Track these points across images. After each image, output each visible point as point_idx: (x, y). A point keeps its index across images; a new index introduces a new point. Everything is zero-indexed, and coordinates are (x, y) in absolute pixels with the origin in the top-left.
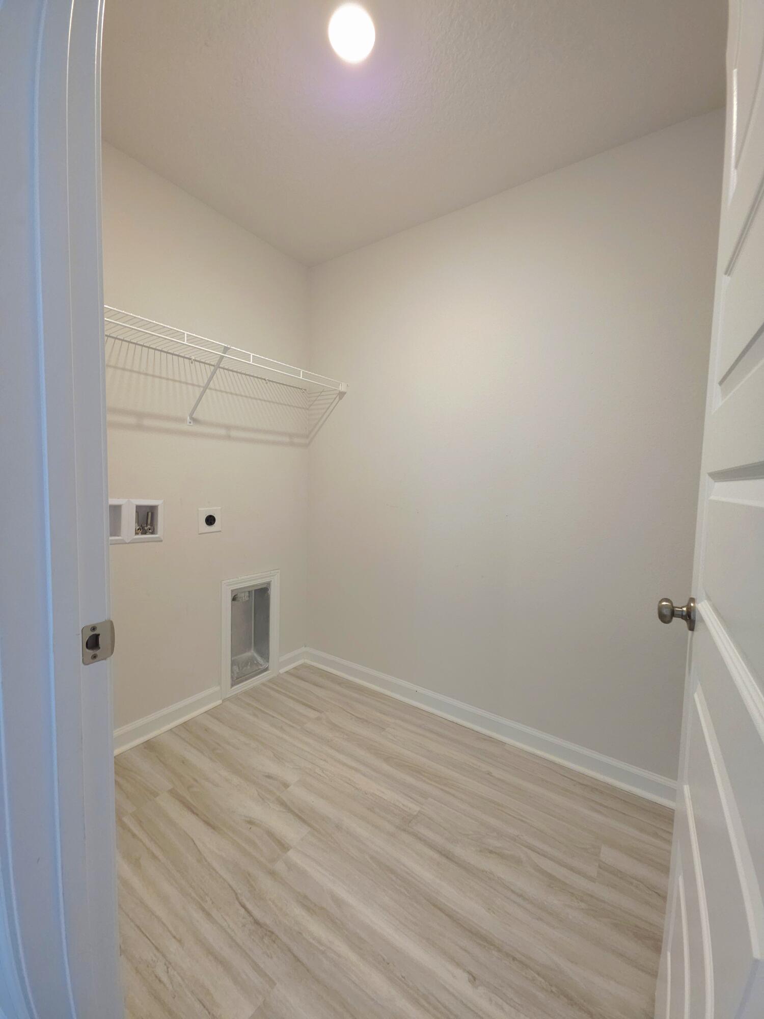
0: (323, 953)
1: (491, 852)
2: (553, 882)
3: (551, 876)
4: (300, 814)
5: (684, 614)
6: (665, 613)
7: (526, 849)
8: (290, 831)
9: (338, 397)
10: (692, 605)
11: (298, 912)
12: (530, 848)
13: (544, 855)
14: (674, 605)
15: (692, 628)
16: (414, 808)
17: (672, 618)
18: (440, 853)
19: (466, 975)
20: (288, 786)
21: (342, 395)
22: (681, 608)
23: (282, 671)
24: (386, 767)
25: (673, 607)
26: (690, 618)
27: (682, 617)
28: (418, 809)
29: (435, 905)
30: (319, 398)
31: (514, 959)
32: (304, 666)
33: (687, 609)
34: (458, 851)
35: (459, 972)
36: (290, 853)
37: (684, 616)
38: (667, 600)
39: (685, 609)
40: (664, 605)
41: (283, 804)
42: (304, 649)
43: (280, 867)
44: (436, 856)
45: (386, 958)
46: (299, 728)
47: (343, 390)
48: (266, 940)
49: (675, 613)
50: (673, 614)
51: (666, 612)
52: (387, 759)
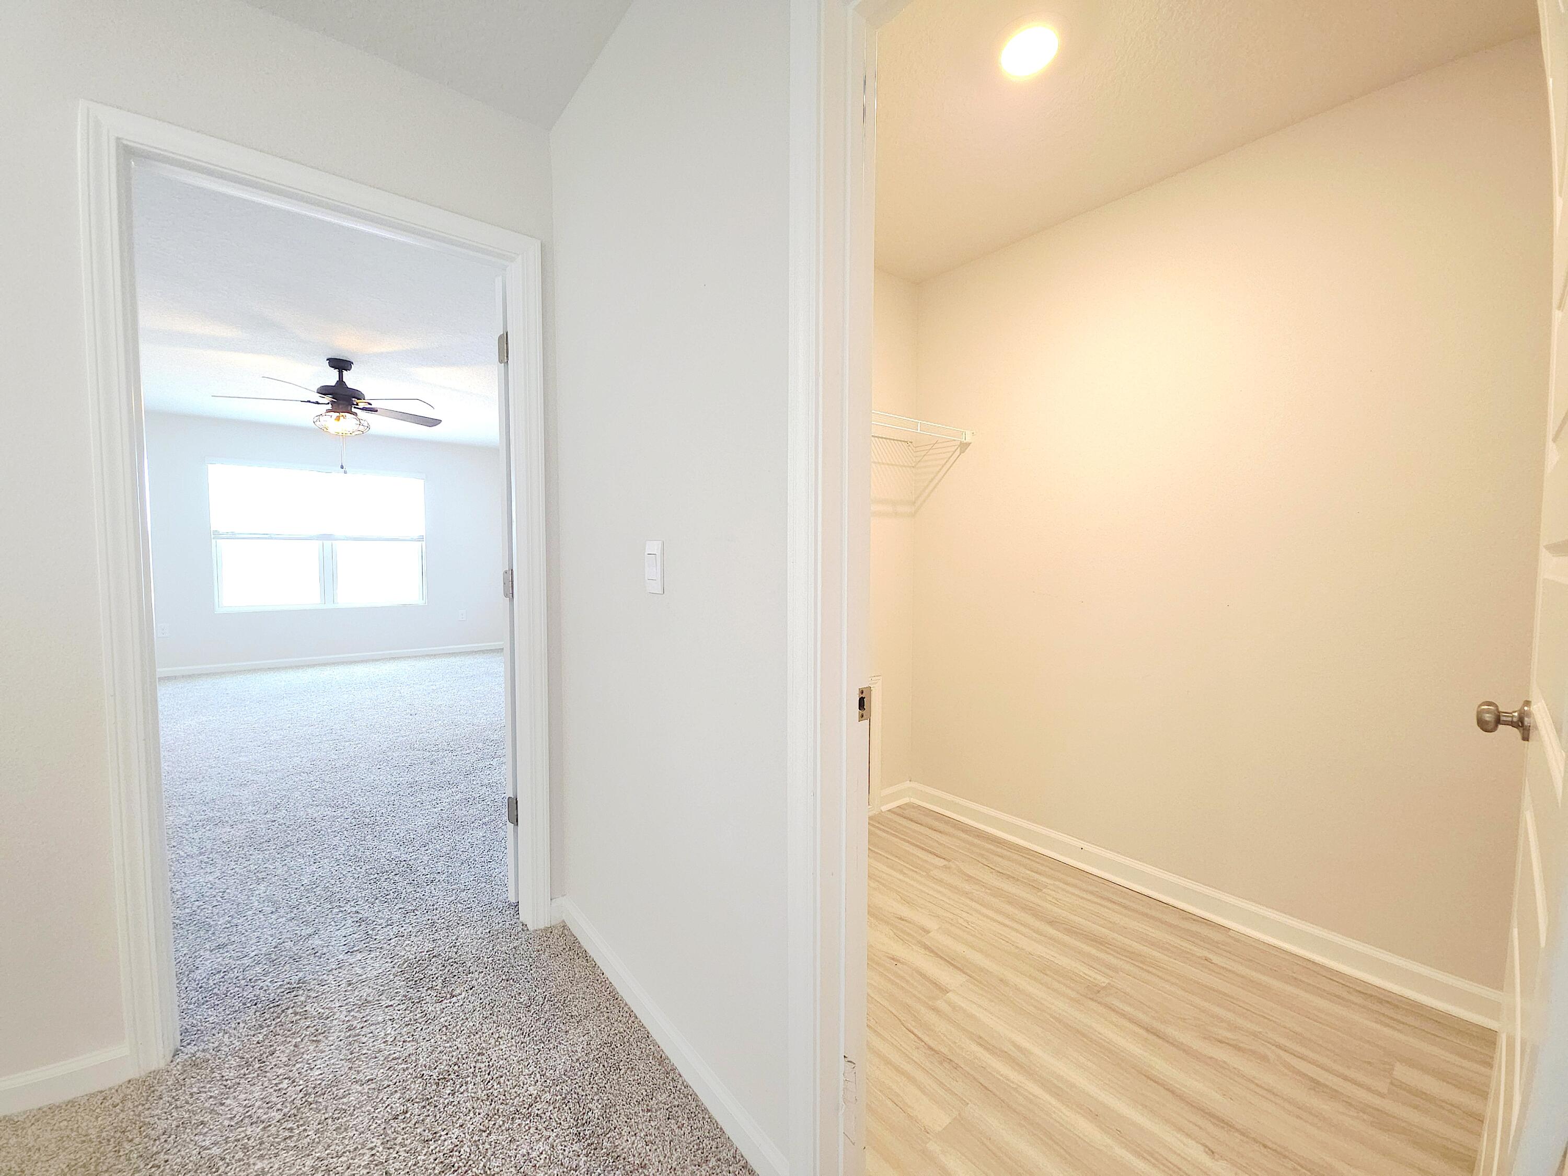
0: (1015, 1089)
1: (1221, 1042)
2: (1316, 1085)
3: (1312, 1080)
4: (952, 962)
5: (1515, 720)
6: (1487, 719)
7: (1274, 1048)
8: (945, 976)
9: (959, 449)
10: (1526, 708)
11: (974, 1047)
12: (1279, 1046)
13: (1302, 1057)
14: (1500, 709)
15: (1526, 738)
16: (1103, 980)
17: (1497, 726)
18: (1147, 1030)
19: (1202, 1148)
20: (928, 932)
21: (964, 446)
22: (1511, 713)
23: (884, 808)
24: (1051, 931)
25: (1499, 712)
26: (1522, 725)
27: (1512, 724)
28: (1107, 981)
29: (1148, 1077)
30: (931, 451)
31: (1265, 1146)
32: (910, 805)
33: (1519, 715)
34: (1171, 1031)
35: (1190, 1142)
36: (950, 995)
37: (1515, 722)
38: (1489, 704)
39: (1516, 714)
40: (1484, 709)
41: (926, 947)
42: (908, 784)
43: (940, 1004)
44: (1142, 1032)
45: (1093, 1110)
46: (924, 874)
47: (967, 440)
48: (946, 1064)
49: (1503, 718)
50: (1498, 721)
51: (1488, 717)
52: (1051, 923)
